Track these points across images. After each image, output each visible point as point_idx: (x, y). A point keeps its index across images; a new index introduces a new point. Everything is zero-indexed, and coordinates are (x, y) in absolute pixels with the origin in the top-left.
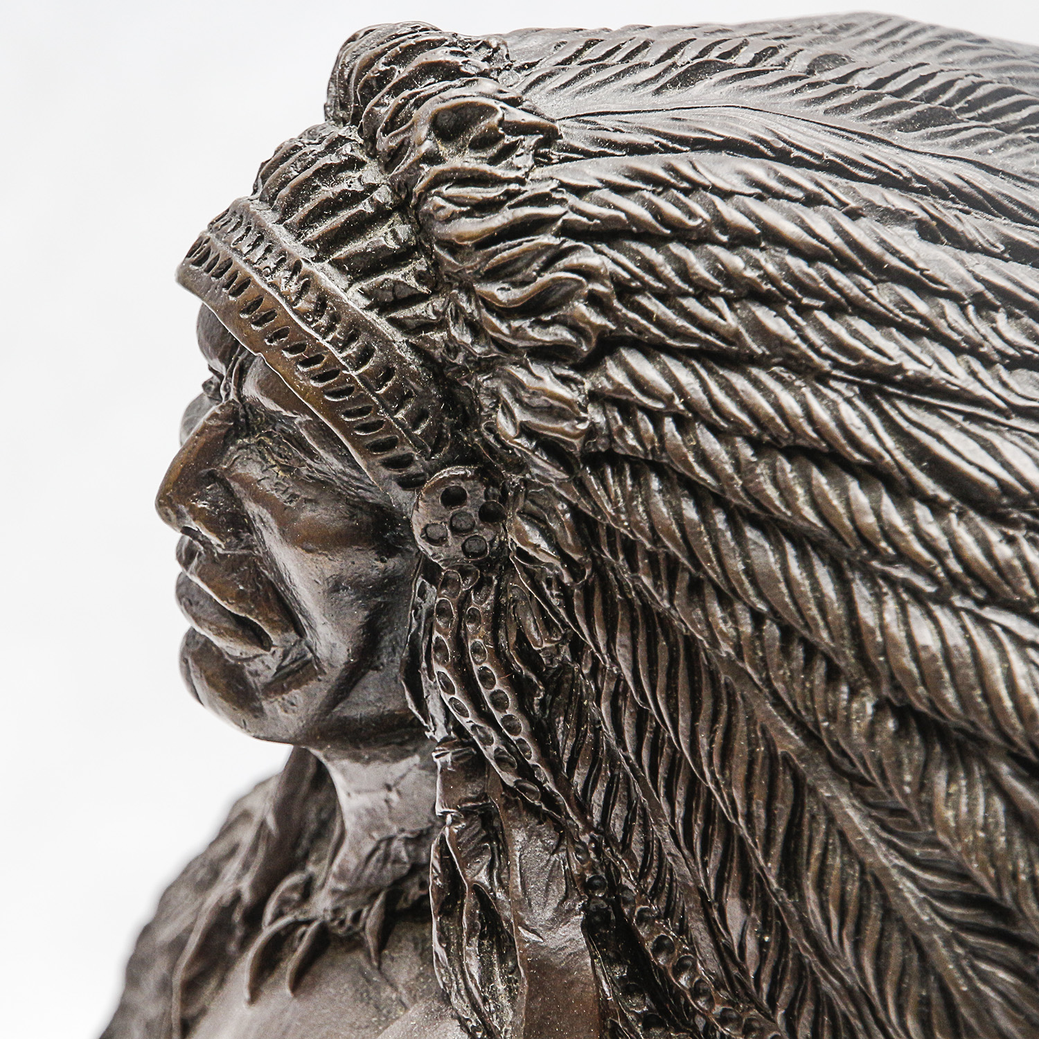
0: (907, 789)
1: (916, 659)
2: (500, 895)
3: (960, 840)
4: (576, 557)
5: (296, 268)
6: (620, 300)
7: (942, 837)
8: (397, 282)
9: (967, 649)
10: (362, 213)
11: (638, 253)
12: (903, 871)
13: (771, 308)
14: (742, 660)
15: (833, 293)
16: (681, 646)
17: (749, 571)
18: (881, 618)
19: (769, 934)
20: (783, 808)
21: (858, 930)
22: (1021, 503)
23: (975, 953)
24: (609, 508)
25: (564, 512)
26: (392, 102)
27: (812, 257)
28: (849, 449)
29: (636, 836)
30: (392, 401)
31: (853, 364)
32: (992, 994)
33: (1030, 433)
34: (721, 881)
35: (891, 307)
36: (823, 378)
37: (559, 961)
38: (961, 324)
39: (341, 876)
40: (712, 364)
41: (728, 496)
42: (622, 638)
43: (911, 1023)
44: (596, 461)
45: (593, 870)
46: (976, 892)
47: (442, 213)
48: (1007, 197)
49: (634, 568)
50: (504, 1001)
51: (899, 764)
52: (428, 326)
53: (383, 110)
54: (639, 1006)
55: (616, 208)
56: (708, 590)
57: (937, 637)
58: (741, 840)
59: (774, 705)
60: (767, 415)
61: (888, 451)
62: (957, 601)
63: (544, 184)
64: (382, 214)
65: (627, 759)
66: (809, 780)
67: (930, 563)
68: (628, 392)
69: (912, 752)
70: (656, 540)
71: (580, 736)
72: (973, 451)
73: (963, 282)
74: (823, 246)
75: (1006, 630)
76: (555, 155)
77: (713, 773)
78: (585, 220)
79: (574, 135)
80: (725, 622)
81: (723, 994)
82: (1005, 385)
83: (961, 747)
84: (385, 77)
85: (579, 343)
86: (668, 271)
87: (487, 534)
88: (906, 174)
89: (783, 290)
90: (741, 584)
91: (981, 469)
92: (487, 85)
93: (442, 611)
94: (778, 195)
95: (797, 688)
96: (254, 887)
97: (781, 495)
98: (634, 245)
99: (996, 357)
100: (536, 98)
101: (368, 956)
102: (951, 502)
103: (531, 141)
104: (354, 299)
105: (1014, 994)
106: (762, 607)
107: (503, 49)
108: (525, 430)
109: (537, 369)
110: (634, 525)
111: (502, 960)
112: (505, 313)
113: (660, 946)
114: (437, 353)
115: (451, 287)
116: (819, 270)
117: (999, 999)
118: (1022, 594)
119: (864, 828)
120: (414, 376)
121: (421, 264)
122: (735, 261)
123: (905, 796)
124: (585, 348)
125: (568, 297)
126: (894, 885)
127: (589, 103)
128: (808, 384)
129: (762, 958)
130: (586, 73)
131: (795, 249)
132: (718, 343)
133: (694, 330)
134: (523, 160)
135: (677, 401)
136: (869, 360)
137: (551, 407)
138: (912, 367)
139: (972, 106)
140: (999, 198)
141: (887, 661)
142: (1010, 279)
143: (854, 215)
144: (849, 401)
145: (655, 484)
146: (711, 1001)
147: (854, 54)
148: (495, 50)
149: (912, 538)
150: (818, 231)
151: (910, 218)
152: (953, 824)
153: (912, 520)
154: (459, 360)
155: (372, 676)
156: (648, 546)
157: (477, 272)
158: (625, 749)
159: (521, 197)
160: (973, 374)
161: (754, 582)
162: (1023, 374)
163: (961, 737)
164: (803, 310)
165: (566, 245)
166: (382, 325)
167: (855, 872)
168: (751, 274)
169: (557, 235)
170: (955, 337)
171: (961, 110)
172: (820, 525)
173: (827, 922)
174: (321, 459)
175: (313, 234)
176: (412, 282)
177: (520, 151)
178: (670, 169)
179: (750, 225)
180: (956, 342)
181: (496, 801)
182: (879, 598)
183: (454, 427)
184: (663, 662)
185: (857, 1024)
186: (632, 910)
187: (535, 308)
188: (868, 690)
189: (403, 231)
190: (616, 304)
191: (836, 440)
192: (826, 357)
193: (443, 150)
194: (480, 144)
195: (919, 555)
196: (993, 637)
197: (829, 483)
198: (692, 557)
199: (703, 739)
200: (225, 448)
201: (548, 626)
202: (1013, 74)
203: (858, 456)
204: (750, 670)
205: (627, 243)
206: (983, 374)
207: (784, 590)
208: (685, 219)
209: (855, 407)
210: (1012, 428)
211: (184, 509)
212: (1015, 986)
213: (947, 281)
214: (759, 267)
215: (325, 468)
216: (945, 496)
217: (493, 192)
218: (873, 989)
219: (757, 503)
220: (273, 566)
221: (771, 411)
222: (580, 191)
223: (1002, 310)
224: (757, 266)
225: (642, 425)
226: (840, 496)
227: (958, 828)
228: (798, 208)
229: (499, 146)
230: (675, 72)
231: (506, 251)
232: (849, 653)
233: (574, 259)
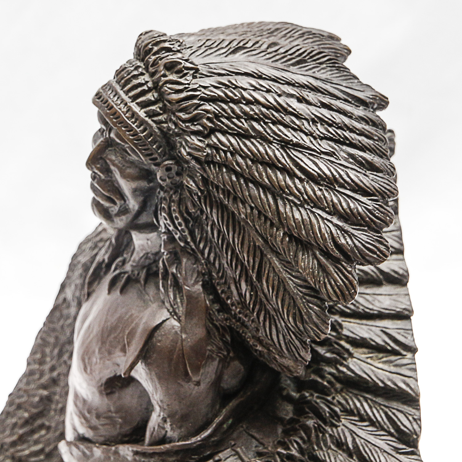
0: (291, 257)
1: (295, 222)
2: (179, 275)
3: (305, 271)
4: (202, 188)
5: (126, 104)
6: (216, 119)
7: (300, 270)
8: (154, 110)
9: (308, 220)
10: (144, 90)
11: (221, 106)
12: (290, 279)
13: (257, 123)
14: (247, 219)
15: (274, 118)
16: (231, 214)
17: (250, 195)
18: (285, 210)
19: (253, 292)
20: (257, 260)
21: (277, 294)
22: (324, 180)
23: (308, 301)
24: (212, 176)
25: (199, 176)
26: (153, 58)
27: (268, 108)
28: (278, 163)
29: (217, 262)
30: (152, 143)
31: (279, 139)
32: (312, 312)
33: (326, 159)
34: (240, 277)
35: (289, 122)
36: (271, 143)
37: (195, 295)
38: (308, 127)
39: (134, 261)
40: (241, 137)
41: (244, 174)
42: (214, 211)
43: (291, 319)
44: (208, 163)
45: (204, 269)
46: (309, 285)
47: (167, 92)
48: (321, 87)
49: (218, 192)
50: (180, 304)
51: (289, 250)
52: (163, 122)
53: (150, 60)
54: (216, 307)
55: (215, 93)
56: (239, 200)
57: (300, 216)
58: (246, 267)
59: (256, 232)
60: (256, 153)
61: (288, 164)
62: (306, 206)
63: (195, 85)
64: (150, 90)
65: (215, 242)
66: (265, 252)
67: (299, 196)
68: (218, 145)
69: (293, 247)
70: (224, 185)
71: (202, 234)
72: (311, 165)
73: (309, 115)
74: (271, 105)
75: (319, 215)
76: (198, 76)
77: (239, 249)
78: (206, 96)
79: (203, 70)
80: (243, 209)
81: (240, 306)
82: (320, 145)
83: (306, 246)
84: (151, 49)
85: (204, 131)
86: (229, 111)
87: (178, 179)
88: (294, 82)
89: (260, 118)
90: (247, 199)
91: (313, 170)
92: (179, 55)
93: (165, 199)
94: (259, 90)
95: (262, 228)
96: (109, 258)
97: (259, 175)
98: (220, 103)
99: (317, 137)
100: (193, 59)
101: (141, 285)
102: (305, 179)
103: (192, 72)
104: (142, 113)
105: (318, 313)
106: (253, 205)
107: (184, 43)
108: (189, 154)
109: (192, 137)
110: (219, 181)
111: (179, 293)
112: (184, 121)
113: (223, 292)
114: (165, 130)
115: (169, 112)
116: (270, 112)
117: (314, 314)
118: (324, 205)
119: (279, 266)
120: (159, 136)
121: (161, 105)
122: (247, 109)
123: (291, 259)
124: (206, 132)
125: (202, 118)
126: (287, 282)
127: (207, 60)
128: (266, 144)
129: (251, 298)
130: (206, 50)
131: (264, 106)
132: (243, 132)
133: (236, 128)
134: (189, 78)
135: (231, 148)
136: (283, 138)
137: (196, 148)
138: (295, 140)
139: (311, 57)
140: (319, 88)
141: (287, 222)
142: (321, 114)
143: (279, 96)
144: (278, 149)
145: (224, 170)
146: (236, 308)
147: (279, 41)
148: (182, 43)
149: (294, 188)
150: (270, 101)
151: (295, 96)
152: (303, 267)
153: (294, 183)
154: (171, 132)
155: (145, 213)
156: (222, 187)
157: (176, 109)
158: (214, 239)
159: (189, 89)
160: (311, 142)
161: (251, 198)
162: (324, 141)
163: (306, 243)
164: (266, 123)
165: (201, 103)
166: (150, 121)
167: (277, 278)
168: (252, 113)
169: (198, 100)
170: (307, 131)
171: (308, 59)
172: (269, 184)
173: (269, 291)
174: (132, 156)
175: (131, 94)
176: (158, 110)
177: (189, 75)
178: (230, 82)
179: (251, 99)
180: (307, 133)
181: (178, 250)
182: (285, 204)
183: (169, 150)
184: (226, 218)
185: (276, 317)
186: (215, 282)
187: (192, 120)
188: (281, 229)
189: (156, 95)
190: (215, 120)
191: (274, 161)
192: (272, 137)
193: (167, 73)
194: (178, 72)
195: (296, 194)
196: (315, 216)
197: (272, 172)
198: (234, 190)
199: (236, 240)
200: (105, 150)
201: (194, 206)
202: (322, 46)
203: (280, 165)
204: (249, 222)
205: (218, 103)
206: (314, 142)
207: (259, 201)
208: (234, 96)
209: (279, 151)
210: (321, 158)
211: (93, 166)
212: (319, 311)
213: (304, 115)
214: (254, 111)
215: (133, 159)
216: (303, 177)
217: (181, 87)
218: (281, 310)
219: (252, 177)
220: (118, 183)
221: (256, 152)
222: (205, 88)
223: (319, 123)
224: (253, 110)
225: (221, 154)
226: (275, 176)
227: (304, 268)
228: (264, 93)
229: (183, 73)
230: (231, 50)
231: (185, 104)
232: (276, 219)
233: (203, 107)
